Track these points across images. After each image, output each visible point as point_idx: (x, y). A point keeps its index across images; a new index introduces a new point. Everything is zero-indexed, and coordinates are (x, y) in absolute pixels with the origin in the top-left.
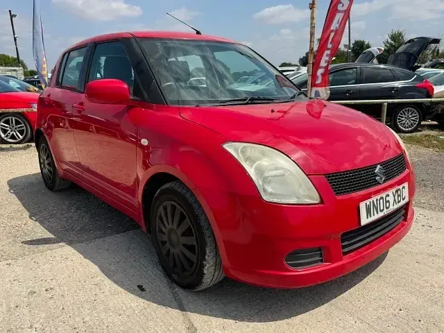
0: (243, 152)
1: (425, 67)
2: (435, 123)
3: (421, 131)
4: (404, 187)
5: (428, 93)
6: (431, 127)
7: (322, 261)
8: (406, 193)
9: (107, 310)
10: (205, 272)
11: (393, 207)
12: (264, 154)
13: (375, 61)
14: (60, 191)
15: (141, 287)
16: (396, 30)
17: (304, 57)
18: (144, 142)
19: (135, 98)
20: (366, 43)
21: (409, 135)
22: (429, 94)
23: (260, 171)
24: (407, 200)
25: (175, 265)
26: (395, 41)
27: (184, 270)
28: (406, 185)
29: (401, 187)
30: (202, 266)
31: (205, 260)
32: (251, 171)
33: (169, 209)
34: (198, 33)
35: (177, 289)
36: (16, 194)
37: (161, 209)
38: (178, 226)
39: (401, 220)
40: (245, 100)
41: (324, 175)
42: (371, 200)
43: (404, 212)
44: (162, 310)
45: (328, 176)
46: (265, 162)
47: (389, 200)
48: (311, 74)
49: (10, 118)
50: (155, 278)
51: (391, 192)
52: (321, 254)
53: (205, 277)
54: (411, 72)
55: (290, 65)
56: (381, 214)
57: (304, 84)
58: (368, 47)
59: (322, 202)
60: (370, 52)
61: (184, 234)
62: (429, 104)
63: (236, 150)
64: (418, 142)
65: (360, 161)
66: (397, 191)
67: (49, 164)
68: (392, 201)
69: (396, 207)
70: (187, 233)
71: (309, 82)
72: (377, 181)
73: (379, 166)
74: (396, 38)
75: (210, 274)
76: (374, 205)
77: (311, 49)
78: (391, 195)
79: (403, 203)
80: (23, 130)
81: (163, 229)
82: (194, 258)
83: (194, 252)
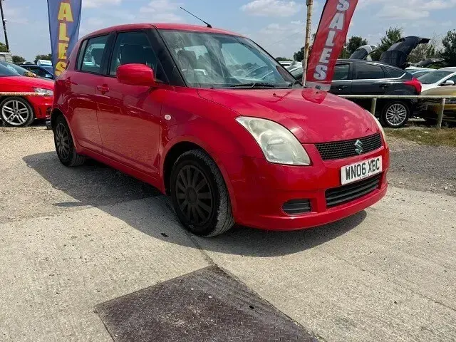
0: (252, 124)
1: (418, 66)
2: (423, 120)
3: (408, 126)
4: (378, 159)
5: (416, 90)
6: (418, 124)
7: (310, 210)
8: (380, 164)
9: (139, 248)
10: (219, 219)
11: (368, 174)
12: (268, 127)
13: (369, 58)
15: (164, 235)
16: (393, 29)
17: (299, 52)
18: (168, 117)
19: (159, 81)
20: (363, 40)
21: (397, 129)
22: (417, 92)
23: (265, 139)
24: (381, 170)
25: (192, 218)
26: (392, 40)
27: (200, 220)
28: (380, 158)
29: (376, 159)
30: (216, 215)
31: (219, 210)
32: (258, 139)
33: (189, 172)
34: (209, 26)
35: (193, 236)
36: (36, 168)
37: (181, 174)
38: (197, 185)
39: (375, 188)
40: (251, 85)
41: (314, 143)
42: (350, 166)
43: (378, 181)
44: (183, 249)
45: (317, 144)
46: (269, 133)
47: (366, 168)
48: (306, 68)
49: (13, 101)
50: (174, 229)
51: (366, 162)
52: (309, 204)
53: (218, 223)
54: (401, 70)
55: (285, 60)
56: (358, 178)
57: (300, 77)
58: (365, 43)
59: (312, 164)
60: (364, 49)
61: (200, 192)
62: (417, 101)
63: (246, 123)
64: (404, 136)
65: (345, 135)
66: (372, 162)
67: (66, 142)
68: (367, 169)
69: (371, 174)
70: (205, 190)
71: (305, 76)
72: (356, 152)
73: (358, 141)
74: (393, 35)
75: (223, 220)
76: (352, 170)
77: (307, 45)
78: (367, 164)
79: (377, 172)
80: (26, 114)
81: (182, 188)
82: (209, 209)
83: (209, 205)
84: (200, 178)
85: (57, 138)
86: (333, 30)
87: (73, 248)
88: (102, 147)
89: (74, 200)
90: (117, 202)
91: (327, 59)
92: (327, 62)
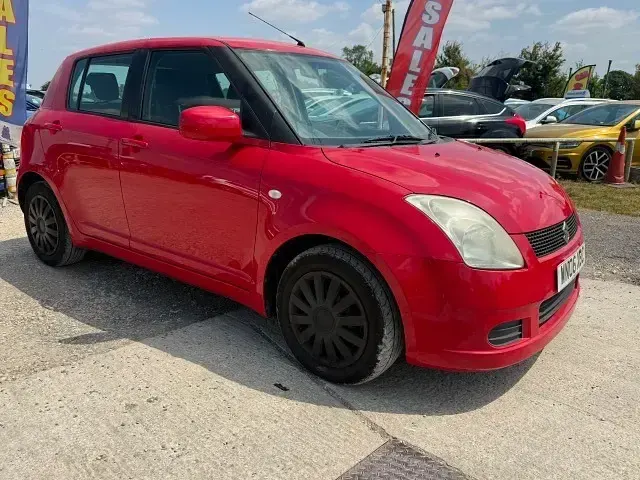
4: (583, 248)
5: (520, 130)
7: (520, 336)
10: (380, 358)
14: (66, 266)
15: (280, 386)
18: (275, 194)
19: (250, 134)
22: (520, 133)
25: (323, 354)
26: (450, 58)
27: (341, 358)
28: (584, 244)
29: (581, 248)
30: (377, 351)
31: (381, 343)
33: (318, 282)
34: (300, 44)
35: (328, 385)
37: (301, 283)
38: (335, 303)
40: (392, 140)
41: (525, 233)
42: (565, 262)
44: (326, 412)
45: (528, 234)
47: (575, 263)
51: (576, 254)
52: (521, 328)
53: (379, 364)
54: (499, 102)
56: (570, 279)
59: (525, 266)
60: (441, 73)
61: (343, 314)
63: (425, 204)
66: (580, 252)
67: (51, 227)
70: (351, 312)
72: (565, 240)
73: (565, 223)
74: (452, 53)
76: (566, 268)
78: (576, 257)
79: (582, 265)
81: (304, 307)
82: (360, 343)
83: (361, 335)
84: (343, 293)
85: (31, 219)
86: (419, 49)
87: (140, 428)
88: (130, 238)
89: (92, 330)
90: (169, 329)
91: (410, 89)
92: (410, 93)
